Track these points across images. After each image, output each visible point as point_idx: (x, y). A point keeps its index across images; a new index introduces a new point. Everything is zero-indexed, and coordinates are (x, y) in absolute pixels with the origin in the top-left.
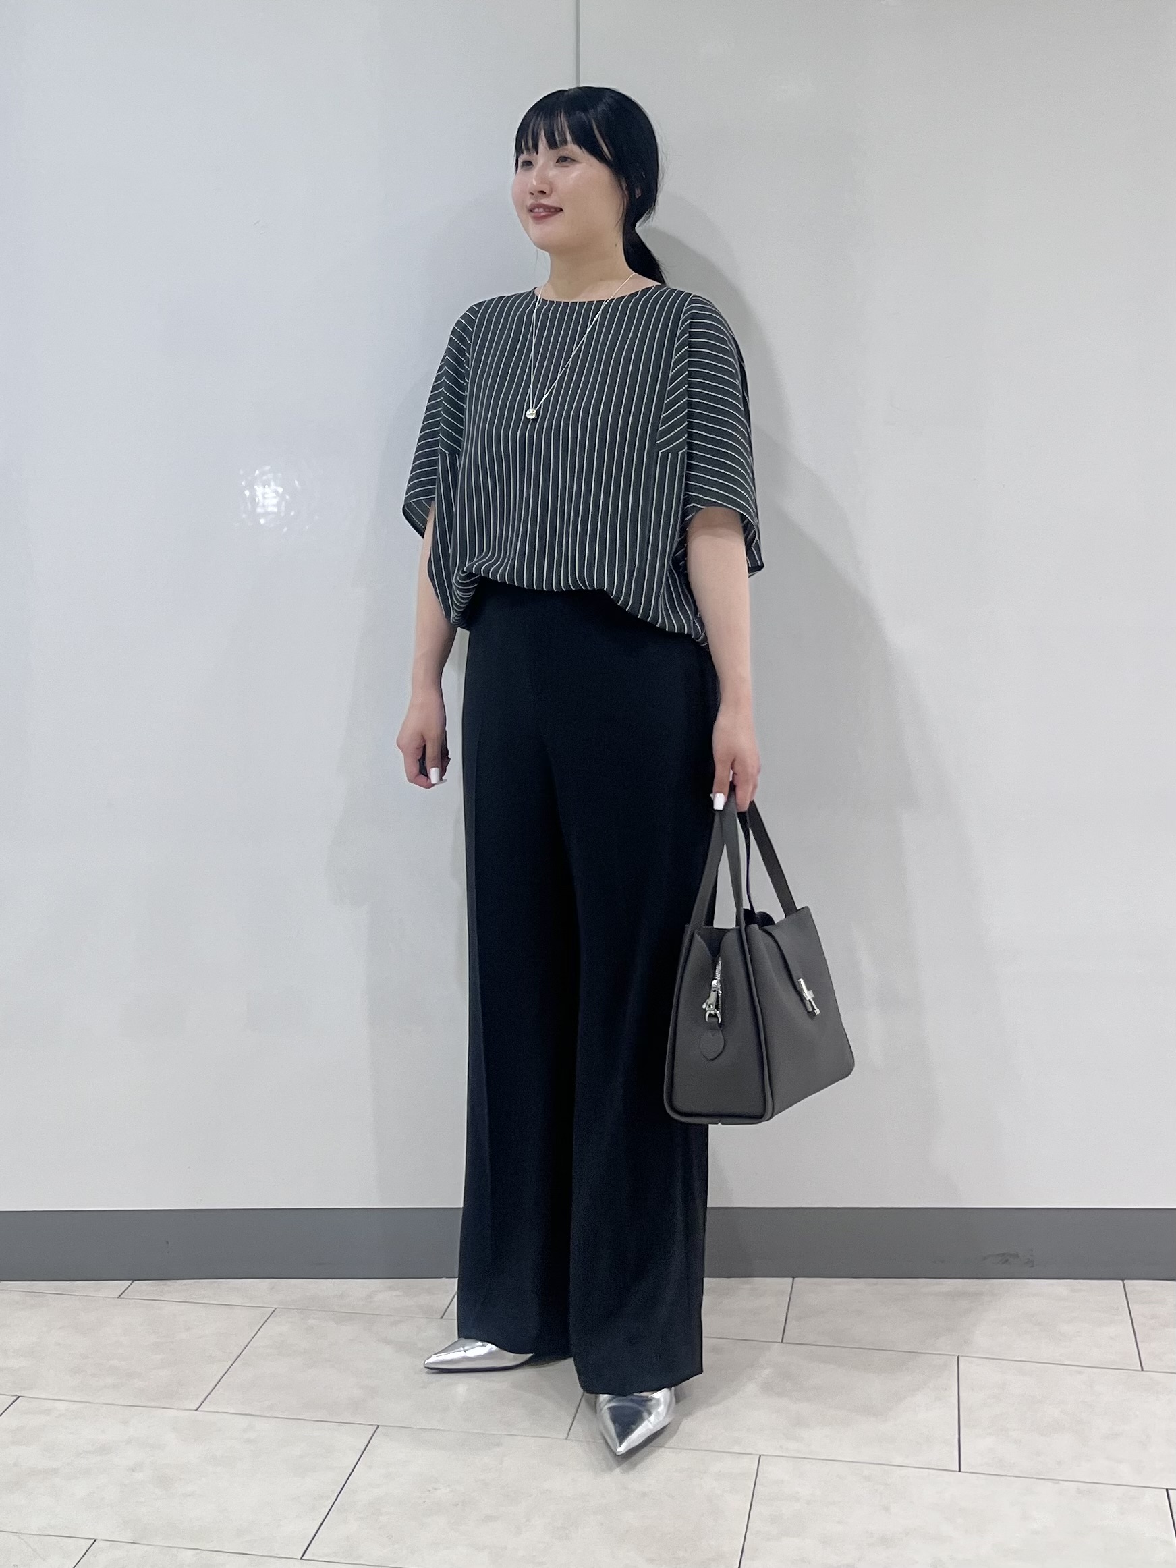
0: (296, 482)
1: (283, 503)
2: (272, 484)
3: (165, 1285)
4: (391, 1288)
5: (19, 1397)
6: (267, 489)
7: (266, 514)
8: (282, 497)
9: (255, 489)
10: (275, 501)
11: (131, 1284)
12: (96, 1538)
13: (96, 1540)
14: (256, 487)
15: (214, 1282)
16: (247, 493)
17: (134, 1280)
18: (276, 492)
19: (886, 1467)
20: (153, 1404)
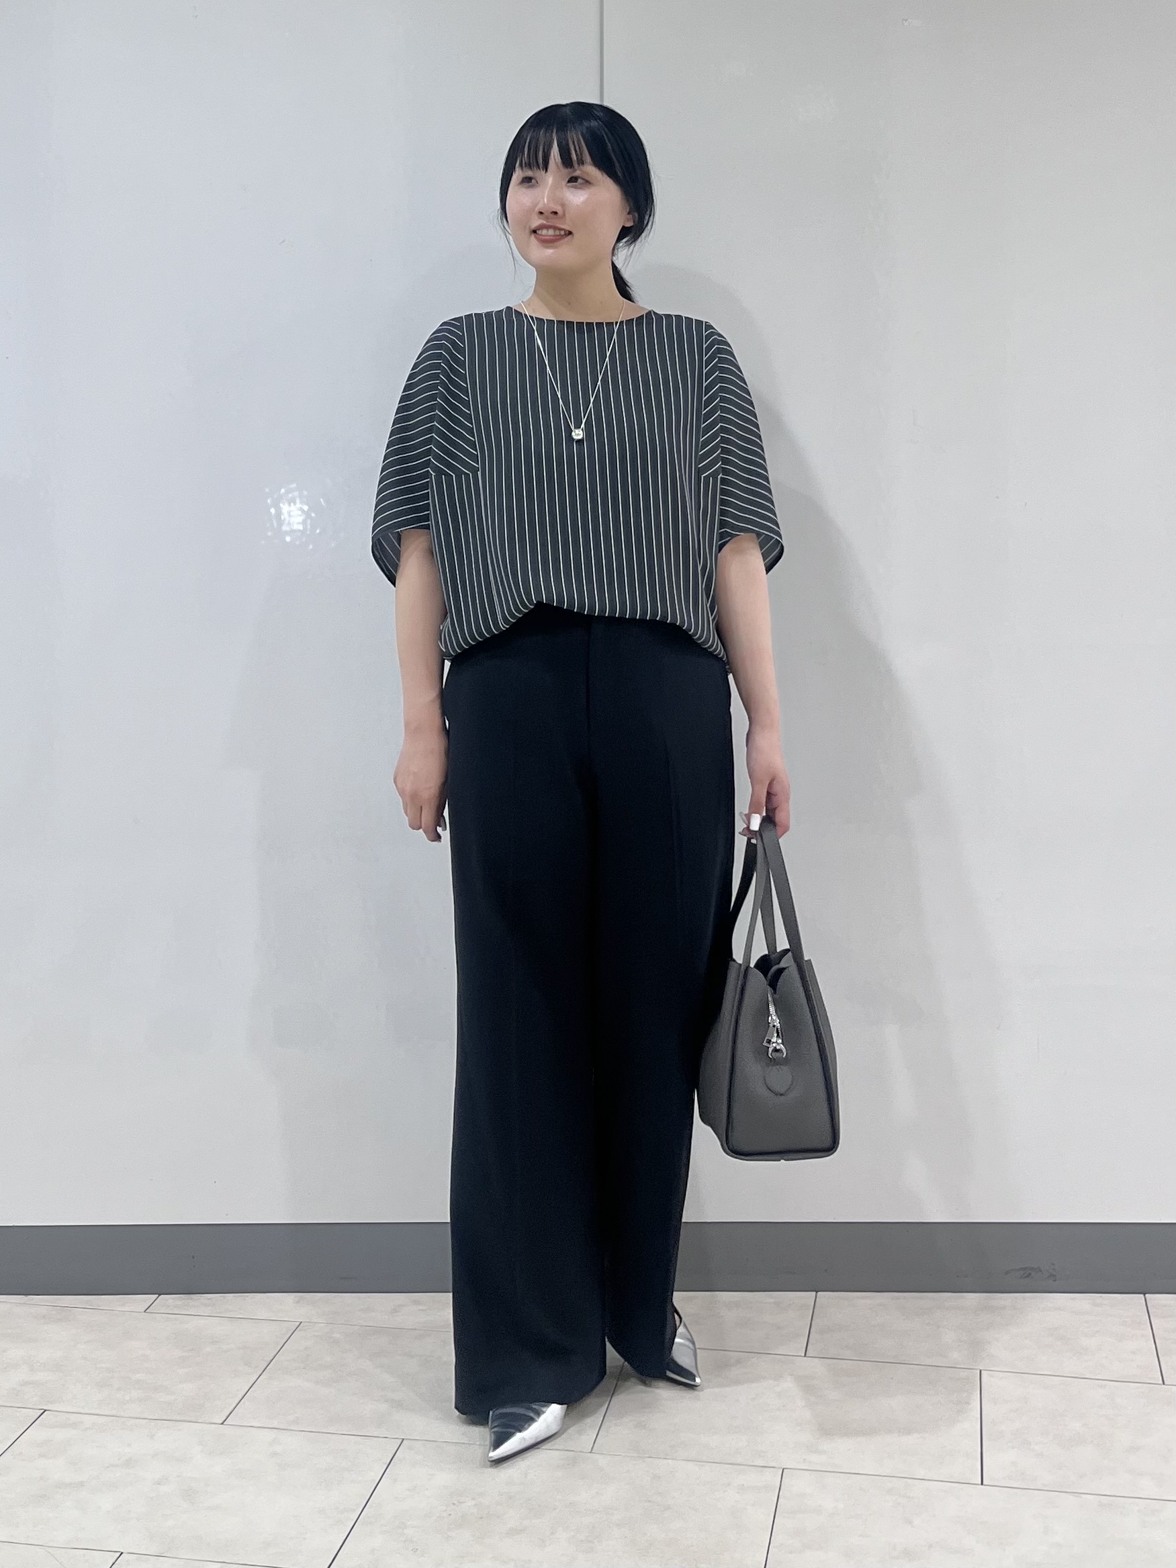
0: (322, 500)
1: (309, 522)
2: (298, 501)
3: (191, 1299)
4: (416, 1302)
5: (45, 1411)
6: (293, 507)
7: (293, 531)
8: (307, 514)
9: (280, 507)
10: (300, 519)
11: (158, 1298)
12: (122, 1551)
13: (122, 1553)
14: (281, 505)
15: (241, 1296)
16: (273, 511)
17: (160, 1295)
18: (301, 509)
19: (910, 1481)
20: (179, 1418)
